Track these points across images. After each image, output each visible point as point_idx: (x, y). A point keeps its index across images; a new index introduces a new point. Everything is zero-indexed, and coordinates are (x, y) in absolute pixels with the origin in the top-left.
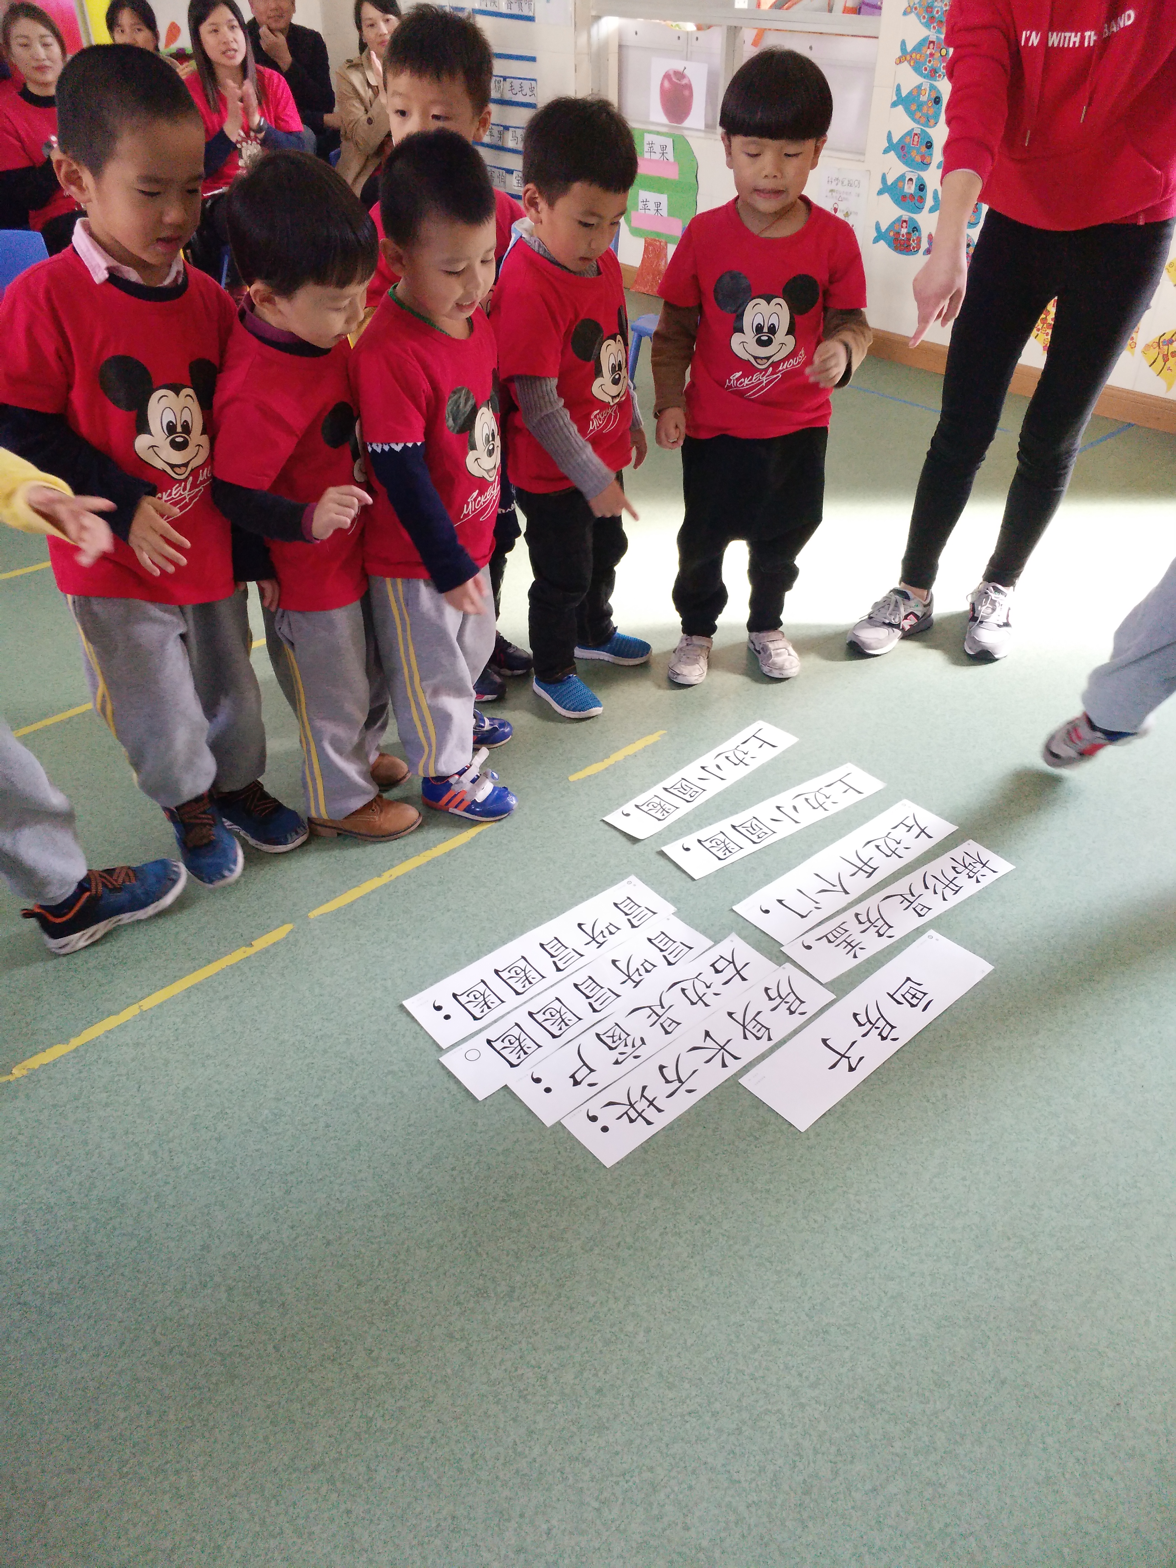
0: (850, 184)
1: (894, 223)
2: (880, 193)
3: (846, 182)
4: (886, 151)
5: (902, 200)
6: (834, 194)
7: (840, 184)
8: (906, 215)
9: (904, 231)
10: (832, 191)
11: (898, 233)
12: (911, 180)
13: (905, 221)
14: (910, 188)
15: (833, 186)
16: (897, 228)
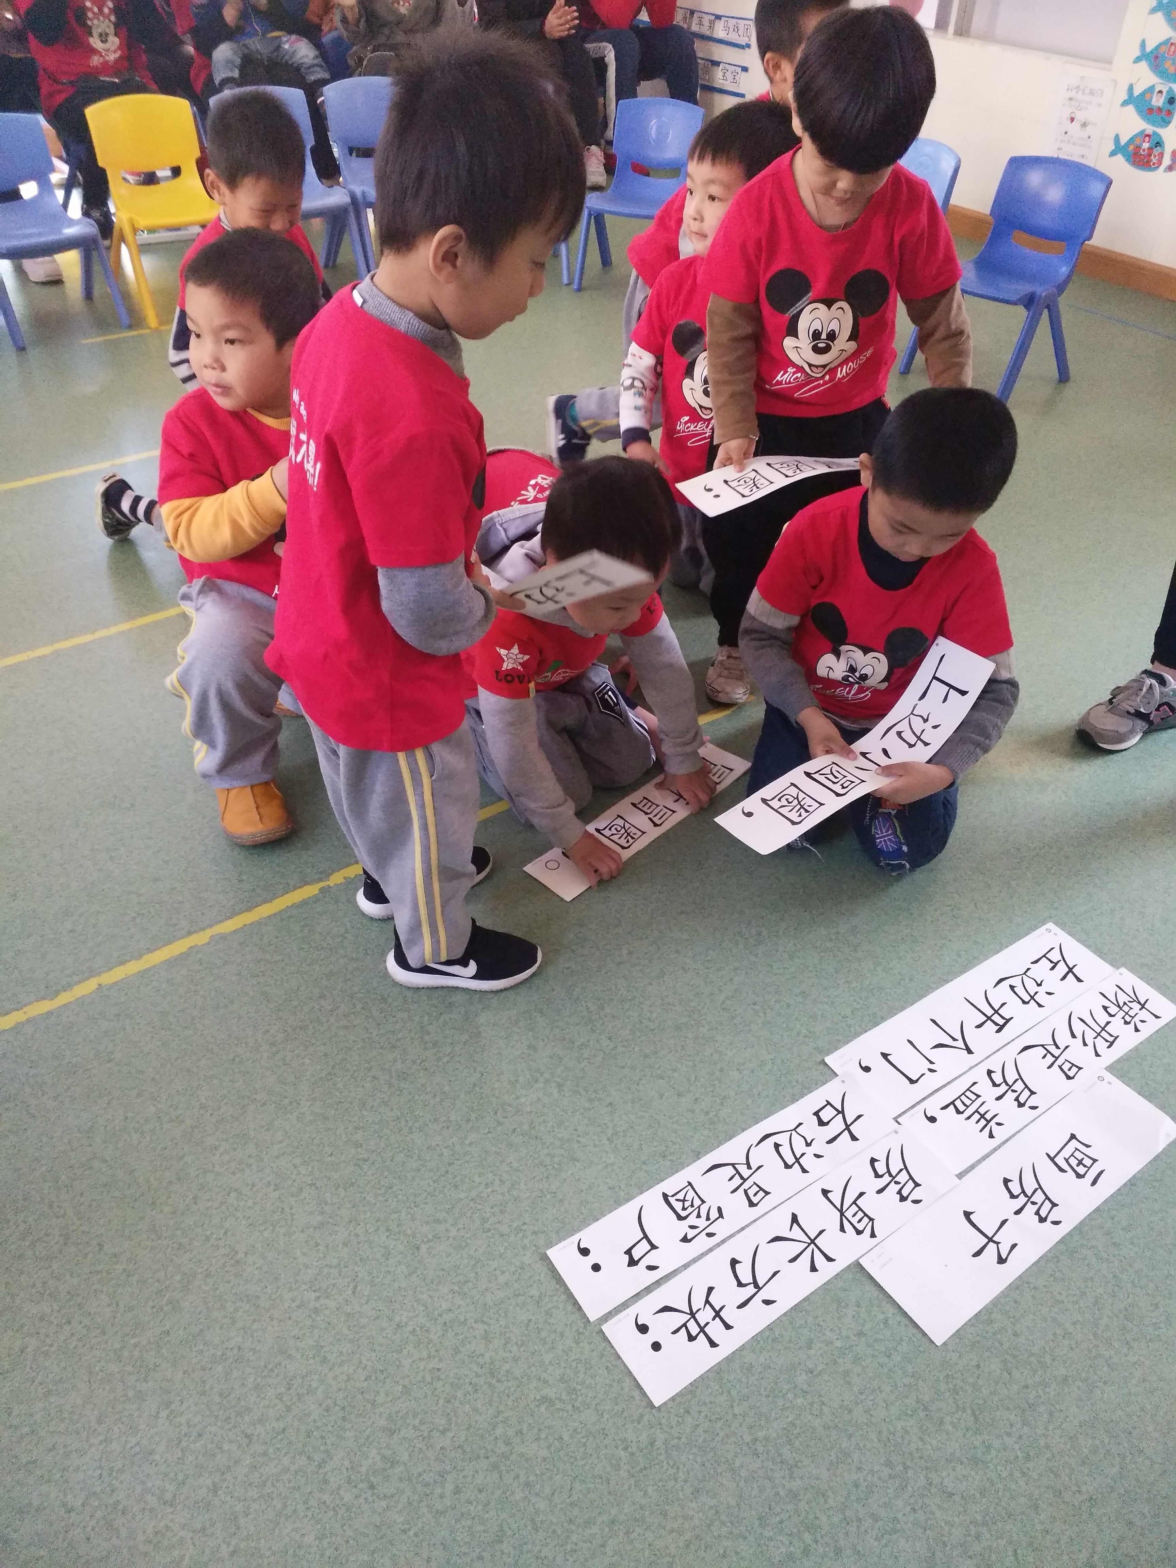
0: (1092, 93)
1: (1136, 136)
2: (1125, 103)
3: (1087, 91)
4: (1138, 60)
5: (1149, 112)
6: (1073, 103)
7: (1080, 93)
8: (1149, 129)
9: (1146, 145)
10: (1071, 99)
11: (1138, 148)
12: (1160, 92)
13: (1147, 135)
14: (1158, 100)
15: (1072, 94)
16: (1138, 142)
